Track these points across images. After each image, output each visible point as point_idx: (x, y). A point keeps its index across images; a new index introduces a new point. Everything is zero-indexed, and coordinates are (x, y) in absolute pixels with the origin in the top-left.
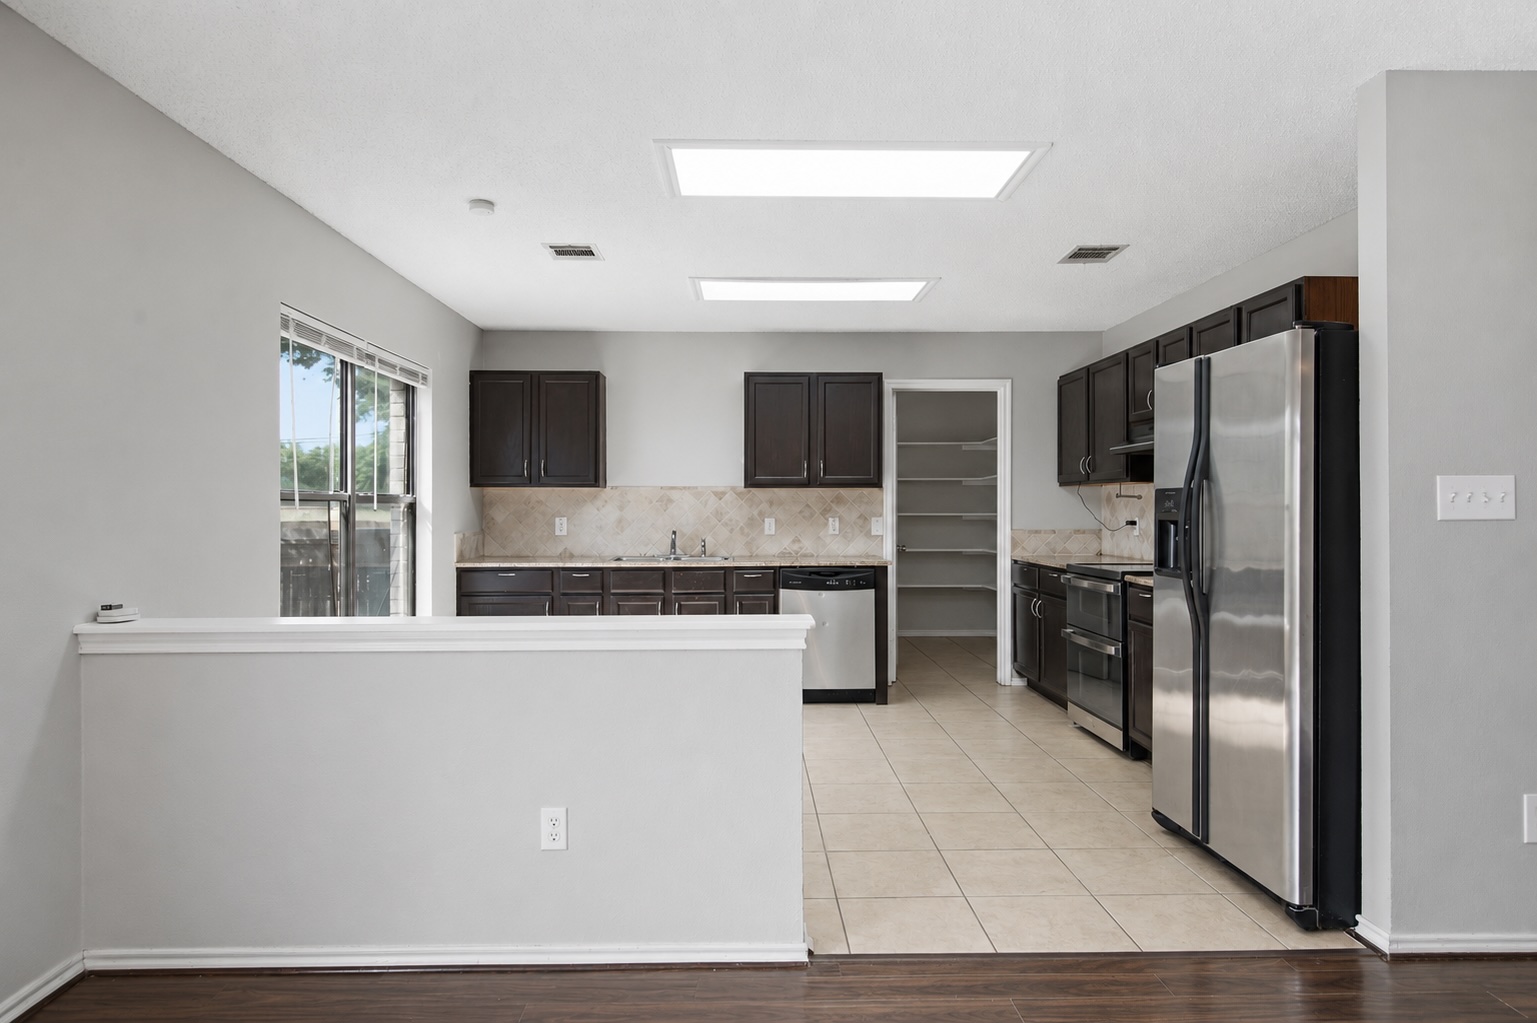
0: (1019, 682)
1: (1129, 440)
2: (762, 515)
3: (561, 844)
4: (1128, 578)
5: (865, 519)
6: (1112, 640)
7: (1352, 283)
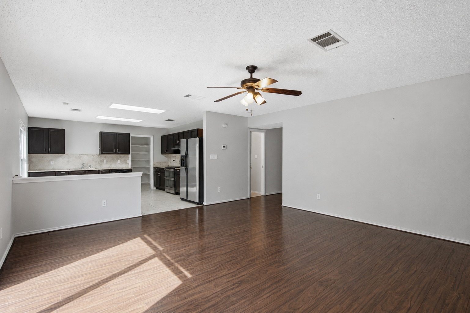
0: (155, 188)
1: (174, 148)
2: (103, 160)
3: (106, 205)
4: (175, 168)
5: (125, 161)
6: (173, 178)
7: (202, 130)
